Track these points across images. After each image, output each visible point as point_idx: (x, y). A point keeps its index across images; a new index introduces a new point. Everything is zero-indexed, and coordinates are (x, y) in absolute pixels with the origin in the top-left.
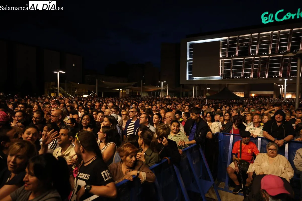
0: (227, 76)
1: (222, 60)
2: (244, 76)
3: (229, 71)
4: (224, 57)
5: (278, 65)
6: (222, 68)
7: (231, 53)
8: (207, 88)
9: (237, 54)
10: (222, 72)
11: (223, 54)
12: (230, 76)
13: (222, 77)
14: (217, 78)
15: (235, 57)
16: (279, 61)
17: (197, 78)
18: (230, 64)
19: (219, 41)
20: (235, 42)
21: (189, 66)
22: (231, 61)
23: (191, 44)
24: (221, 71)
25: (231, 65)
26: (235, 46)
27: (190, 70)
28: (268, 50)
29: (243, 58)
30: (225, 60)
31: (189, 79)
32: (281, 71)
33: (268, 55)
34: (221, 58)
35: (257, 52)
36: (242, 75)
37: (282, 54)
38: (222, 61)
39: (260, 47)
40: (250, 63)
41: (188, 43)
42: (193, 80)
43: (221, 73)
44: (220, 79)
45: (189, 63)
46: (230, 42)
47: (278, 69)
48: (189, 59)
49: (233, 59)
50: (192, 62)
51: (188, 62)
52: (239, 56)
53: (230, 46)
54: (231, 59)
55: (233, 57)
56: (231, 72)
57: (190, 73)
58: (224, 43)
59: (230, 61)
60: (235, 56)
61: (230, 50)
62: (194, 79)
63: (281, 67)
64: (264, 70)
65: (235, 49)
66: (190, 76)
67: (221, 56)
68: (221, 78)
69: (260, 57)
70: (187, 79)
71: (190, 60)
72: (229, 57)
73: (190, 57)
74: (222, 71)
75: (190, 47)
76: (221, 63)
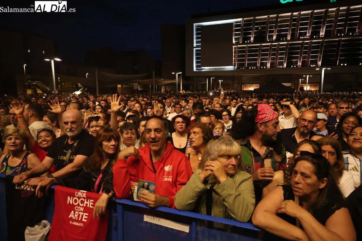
0: (240, 66)
1: (236, 46)
2: (260, 65)
3: (243, 60)
4: (237, 43)
5: (298, 53)
6: (236, 56)
7: (246, 39)
8: (219, 81)
9: (252, 39)
10: (236, 61)
11: (236, 39)
12: (244, 65)
13: (236, 67)
14: (230, 68)
15: (250, 43)
16: (298, 48)
17: (206, 69)
18: (244, 52)
19: (232, 24)
20: (250, 25)
21: (197, 54)
22: (246, 48)
23: (198, 26)
24: (234, 59)
25: (246, 52)
26: (250, 29)
27: (197, 58)
28: (286, 35)
29: (259, 45)
30: (239, 46)
31: (197, 69)
32: (300, 60)
33: (287, 40)
34: (235, 45)
35: (274, 38)
36: (258, 64)
37: (302, 40)
38: (235, 48)
39: (278, 31)
40: (267, 50)
41: (195, 24)
42: (202, 71)
43: (234, 62)
44: (233, 70)
45: (197, 51)
46: (245, 25)
47: (297, 58)
48: (196, 45)
49: (248, 45)
50: (200, 49)
51: (195, 49)
52: (255, 42)
53: (245, 30)
54: (245, 46)
55: (247, 43)
56: (245, 61)
57: (197, 62)
58: (237, 26)
59: (244, 47)
60: (250, 41)
61: (244, 34)
62: (202, 69)
63: (301, 55)
64: (282, 58)
65: (250, 34)
66: (197, 66)
67: (234, 42)
68: (234, 68)
69: (278, 43)
70: (195, 69)
71: (197, 47)
72: (243, 43)
73: (197, 42)
75: (197, 30)
76: (234, 50)
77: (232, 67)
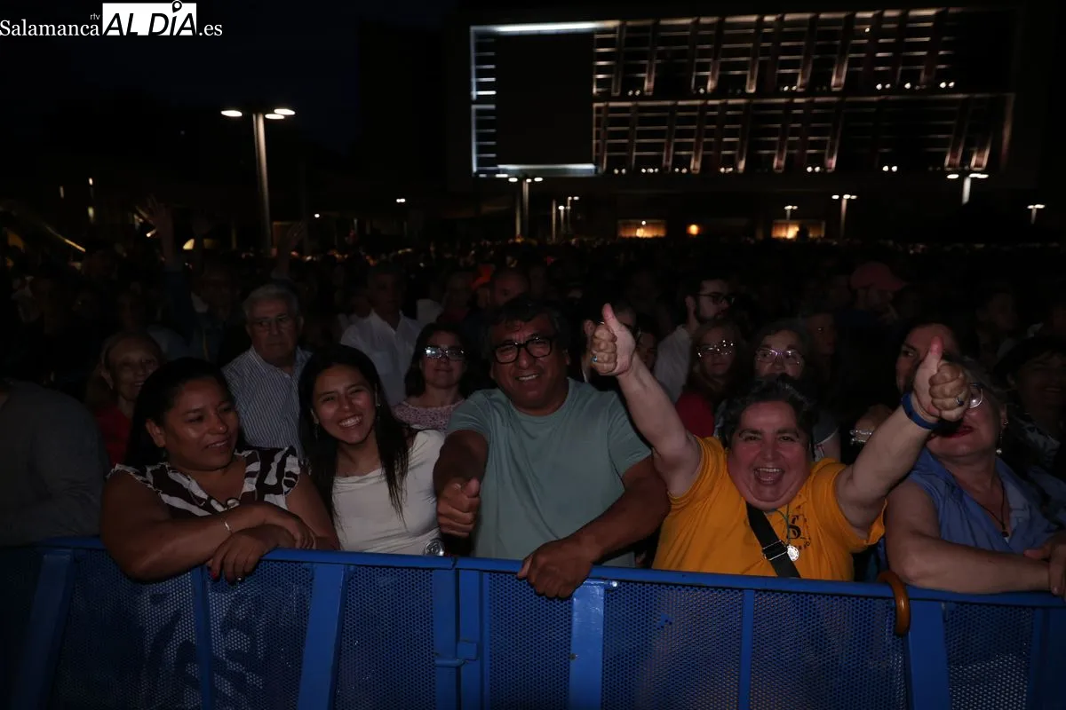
1: (601, 105)
2: (673, 162)
3: (625, 147)
5: (774, 132)
6: (601, 135)
7: (630, 84)
9: (648, 85)
10: (601, 150)
12: (625, 163)
13: (602, 168)
14: (584, 169)
15: (643, 97)
16: (774, 119)
17: (510, 170)
18: (626, 121)
19: (587, 35)
20: (642, 42)
21: (480, 125)
22: (632, 110)
23: (483, 36)
24: (597, 144)
25: (632, 123)
26: (644, 55)
27: (482, 137)
28: (742, 79)
29: (668, 103)
30: (609, 104)
31: (481, 173)
32: (781, 151)
33: (744, 95)
34: (598, 100)
35: (710, 85)
36: (668, 160)
37: (785, 95)
38: (599, 109)
39: (726, 67)
40: (690, 120)
41: (473, 29)
42: (496, 176)
43: (597, 150)
44: (594, 175)
45: (479, 112)
46: (628, 42)
47: (771, 146)
48: (478, 95)
49: (638, 103)
50: (493, 107)
51: (474, 107)
52: (659, 93)
53: (628, 56)
54: (628, 104)
55: (635, 98)
56: (630, 150)
57: (482, 149)
58: (603, 42)
59: (625, 109)
60: (642, 92)
61: (626, 69)
62: (496, 172)
63: (783, 138)
64: (730, 146)
65: (643, 69)
66: (481, 162)
67: (595, 90)
68: (596, 170)
69: (723, 101)
70: (475, 172)
71: (482, 100)
72: (624, 98)
73: (482, 86)
74: (601, 145)
75: (480, 47)
76: (595, 115)
77: (590, 167)
